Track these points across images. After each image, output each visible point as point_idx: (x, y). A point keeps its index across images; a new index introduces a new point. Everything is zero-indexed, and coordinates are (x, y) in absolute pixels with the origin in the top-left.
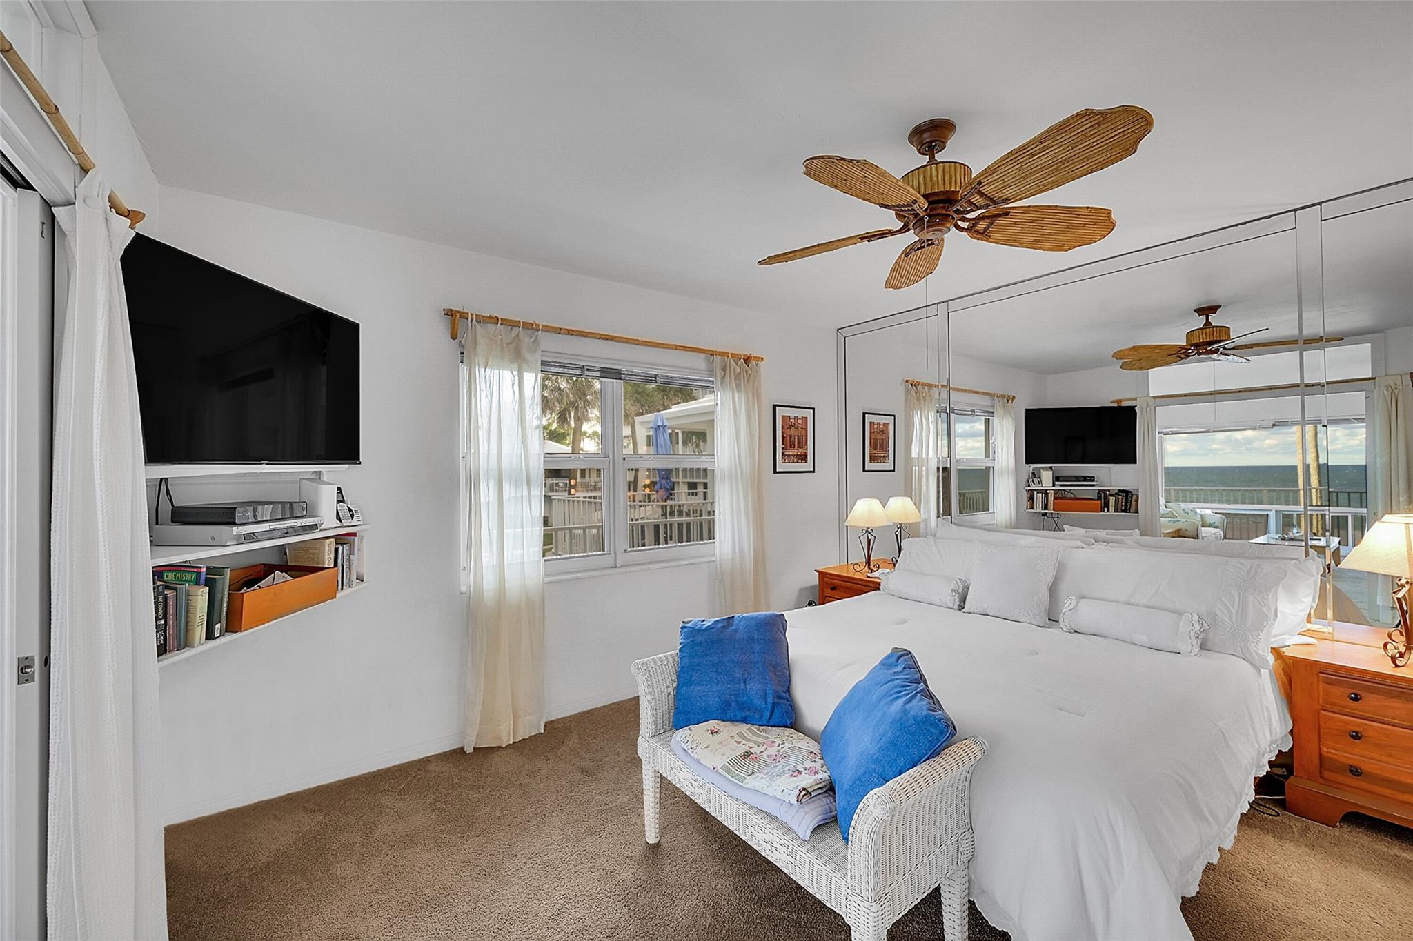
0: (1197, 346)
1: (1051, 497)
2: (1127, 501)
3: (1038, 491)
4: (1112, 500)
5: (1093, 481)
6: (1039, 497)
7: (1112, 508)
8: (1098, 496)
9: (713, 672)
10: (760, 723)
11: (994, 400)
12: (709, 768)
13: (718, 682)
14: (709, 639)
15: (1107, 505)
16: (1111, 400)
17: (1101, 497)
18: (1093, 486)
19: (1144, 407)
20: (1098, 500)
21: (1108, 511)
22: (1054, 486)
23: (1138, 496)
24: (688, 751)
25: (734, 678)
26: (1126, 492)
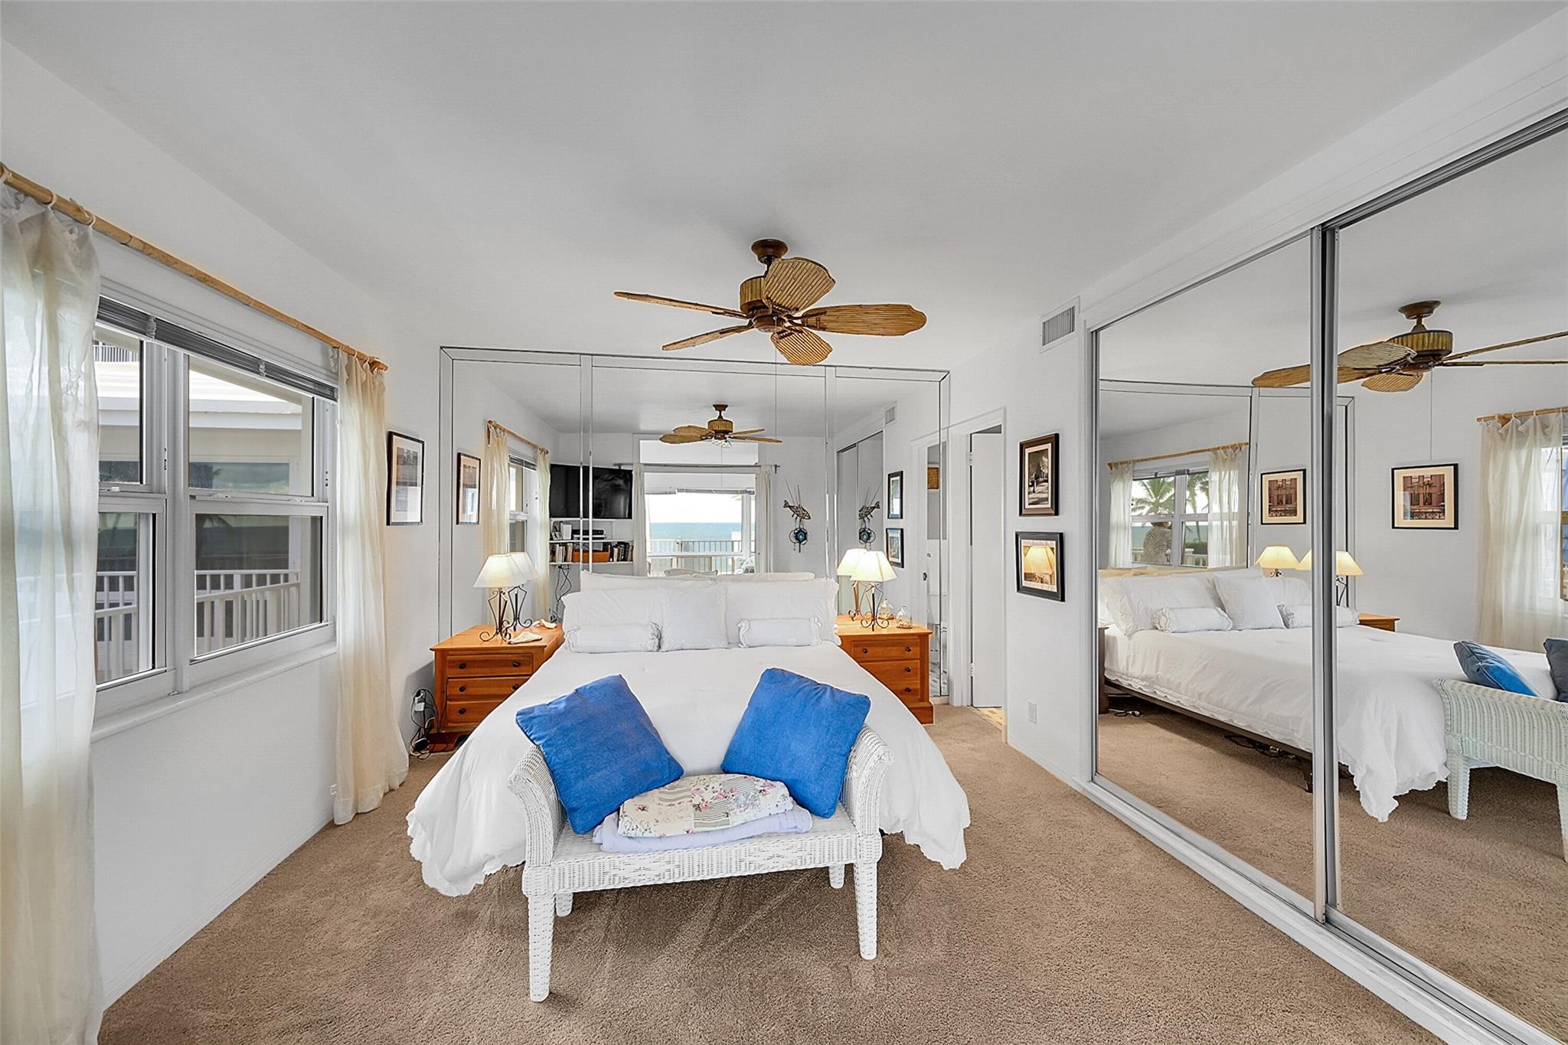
0: (717, 432)
1: (570, 550)
2: (625, 550)
3: (561, 545)
4: (616, 550)
5: (602, 534)
6: (559, 549)
7: (615, 559)
8: (604, 548)
9: (605, 751)
10: (664, 783)
11: (536, 452)
12: (683, 835)
13: (616, 759)
14: (580, 719)
15: (612, 556)
16: (614, 462)
17: (607, 549)
18: (602, 538)
19: (639, 472)
20: (604, 551)
21: (613, 561)
22: (572, 539)
23: (633, 547)
24: (645, 835)
25: (628, 749)
26: (626, 544)
